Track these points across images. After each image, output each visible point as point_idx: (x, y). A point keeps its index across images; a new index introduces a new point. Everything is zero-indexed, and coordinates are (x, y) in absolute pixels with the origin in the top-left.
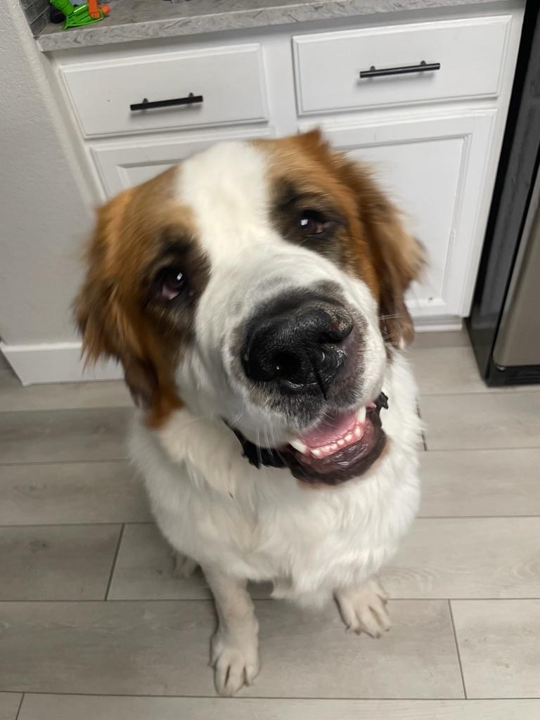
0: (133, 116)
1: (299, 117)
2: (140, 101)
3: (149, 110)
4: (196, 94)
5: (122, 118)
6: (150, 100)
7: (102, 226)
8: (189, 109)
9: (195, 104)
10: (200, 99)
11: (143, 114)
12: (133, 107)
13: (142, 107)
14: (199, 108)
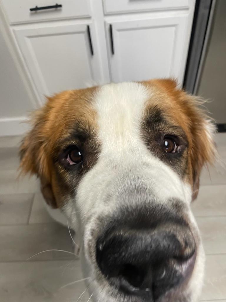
0: (32, 14)
1: (106, 15)
2: (34, 7)
3: (38, 11)
4: (59, 4)
5: (27, 15)
6: (39, 6)
7: (48, 108)
8: (56, 11)
9: (59, 8)
10: (60, 6)
11: (36, 13)
12: (31, 10)
13: (35, 10)
14: (60, 10)
